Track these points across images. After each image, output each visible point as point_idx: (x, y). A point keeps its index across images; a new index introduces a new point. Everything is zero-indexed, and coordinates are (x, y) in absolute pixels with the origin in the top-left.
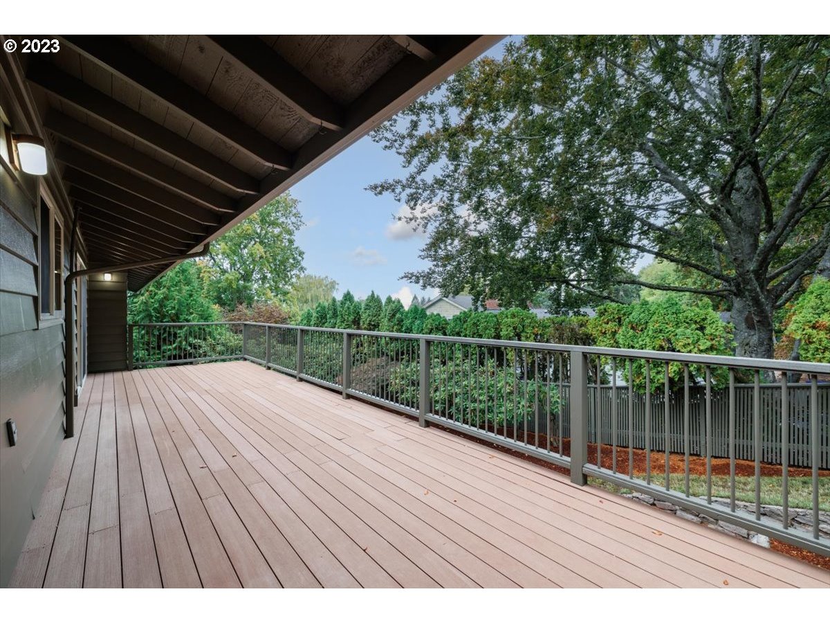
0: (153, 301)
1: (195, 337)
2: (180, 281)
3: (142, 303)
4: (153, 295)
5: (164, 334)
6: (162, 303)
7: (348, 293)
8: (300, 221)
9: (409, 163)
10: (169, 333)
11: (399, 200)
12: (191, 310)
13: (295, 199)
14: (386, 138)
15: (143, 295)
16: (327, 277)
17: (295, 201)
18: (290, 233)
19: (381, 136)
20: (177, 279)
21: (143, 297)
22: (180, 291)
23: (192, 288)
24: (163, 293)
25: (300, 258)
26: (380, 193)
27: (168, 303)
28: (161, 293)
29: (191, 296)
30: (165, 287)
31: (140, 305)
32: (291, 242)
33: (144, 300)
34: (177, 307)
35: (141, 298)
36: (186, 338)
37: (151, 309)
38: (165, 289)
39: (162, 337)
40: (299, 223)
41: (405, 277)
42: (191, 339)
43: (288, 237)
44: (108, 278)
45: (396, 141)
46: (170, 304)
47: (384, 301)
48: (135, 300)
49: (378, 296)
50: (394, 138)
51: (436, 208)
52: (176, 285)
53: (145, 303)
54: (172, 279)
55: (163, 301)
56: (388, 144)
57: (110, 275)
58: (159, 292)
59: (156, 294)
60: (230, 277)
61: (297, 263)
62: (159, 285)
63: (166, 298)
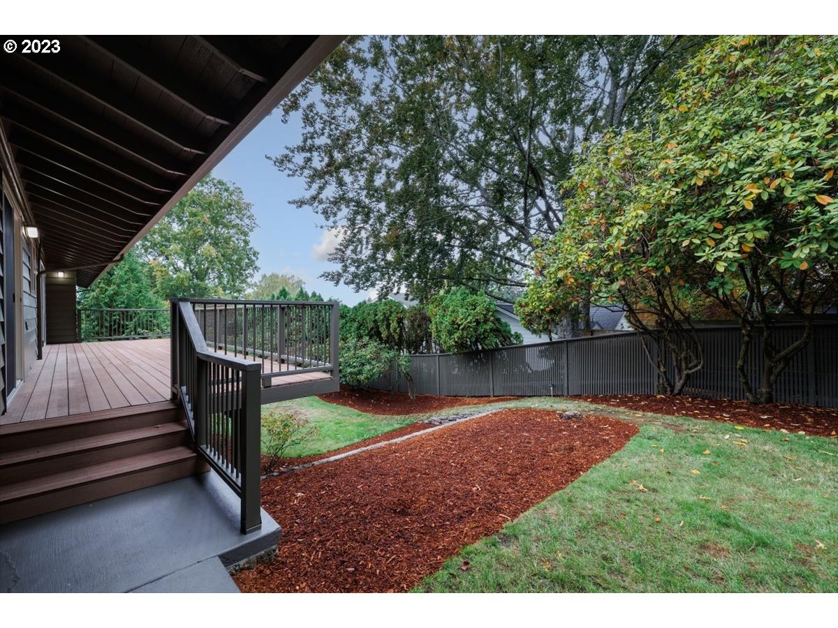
0: (103, 296)
1: (143, 328)
2: (129, 279)
3: (93, 298)
4: (103, 291)
5: (114, 325)
6: (112, 298)
7: (284, 290)
8: (254, 223)
9: (310, 187)
10: (119, 324)
11: (317, 212)
12: (140, 305)
13: (248, 202)
14: (289, 168)
15: (93, 291)
16: (293, 276)
17: (248, 205)
18: (246, 234)
19: (284, 167)
20: (126, 277)
21: (94, 293)
22: (129, 288)
23: (141, 285)
24: (113, 290)
25: (254, 258)
26: (300, 206)
27: (117, 298)
28: (111, 290)
29: (140, 292)
30: (114, 284)
31: (91, 299)
32: (246, 242)
33: (95, 296)
34: (126, 301)
35: (92, 294)
36: (135, 328)
37: (102, 304)
38: (115, 286)
39: (113, 328)
40: (253, 225)
41: (323, 275)
42: (139, 330)
43: (243, 238)
44: (61, 275)
45: (297, 170)
46: (119, 299)
47: (310, 295)
48: (87, 295)
49: (306, 292)
50: (295, 169)
51: (346, 220)
52: (125, 283)
53: (96, 298)
54: (121, 277)
55: (113, 297)
56: (291, 173)
57: (62, 273)
58: (109, 289)
59: (106, 290)
60: (181, 276)
61: (251, 264)
62: (109, 283)
63: (116, 294)
